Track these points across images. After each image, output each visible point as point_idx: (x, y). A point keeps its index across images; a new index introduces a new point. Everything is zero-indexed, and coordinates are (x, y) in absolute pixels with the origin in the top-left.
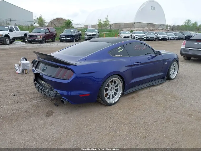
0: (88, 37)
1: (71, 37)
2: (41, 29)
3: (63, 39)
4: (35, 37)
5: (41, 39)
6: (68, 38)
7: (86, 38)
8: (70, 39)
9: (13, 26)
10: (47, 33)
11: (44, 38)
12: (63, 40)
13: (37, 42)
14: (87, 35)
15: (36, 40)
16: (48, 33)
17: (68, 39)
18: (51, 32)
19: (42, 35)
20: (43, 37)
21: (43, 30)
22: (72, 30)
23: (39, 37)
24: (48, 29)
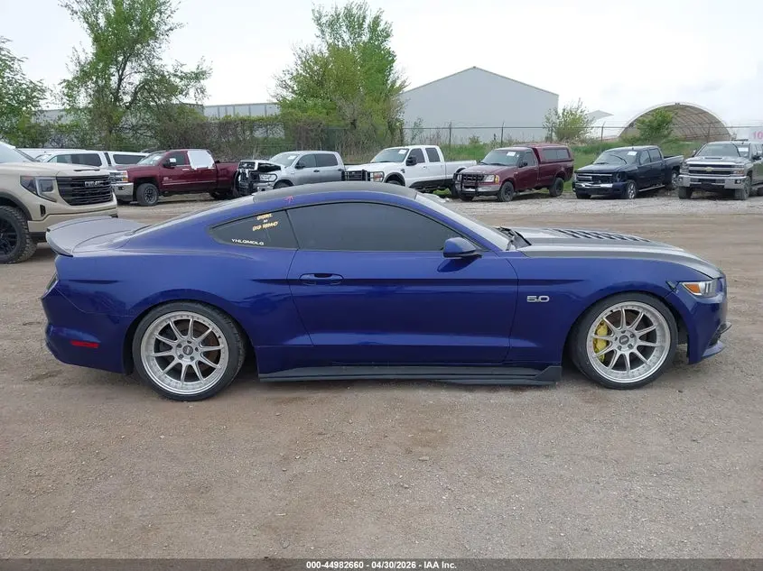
0: (692, 180)
1: (618, 179)
2: (507, 151)
3: (583, 185)
4: (477, 179)
5: (496, 188)
6: (603, 182)
7: (685, 180)
8: (609, 186)
9: (423, 148)
10: (526, 164)
11: (506, 183)
12: (584, 189)
13: (485, 197)
14: (691, 172)
15: (480, 190)
16: (528, 167)
17: (602, 185)
18: (544, 163)
19: (501, 174)
20: (507, 180)
21: (512, 154)
22: (633, 150)
23: (489, 179)
24: (535, 150)
